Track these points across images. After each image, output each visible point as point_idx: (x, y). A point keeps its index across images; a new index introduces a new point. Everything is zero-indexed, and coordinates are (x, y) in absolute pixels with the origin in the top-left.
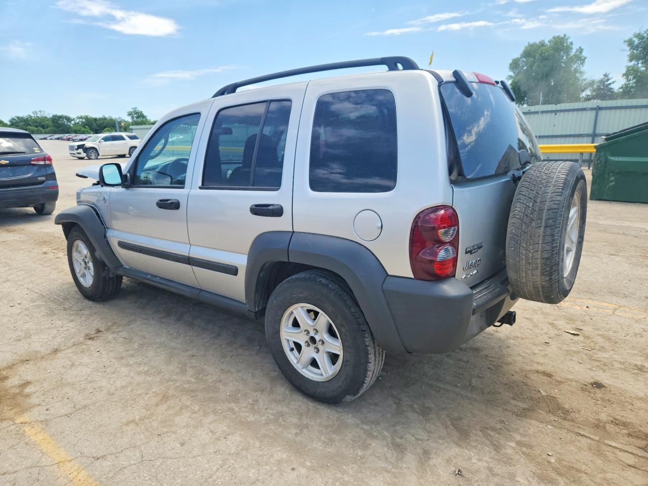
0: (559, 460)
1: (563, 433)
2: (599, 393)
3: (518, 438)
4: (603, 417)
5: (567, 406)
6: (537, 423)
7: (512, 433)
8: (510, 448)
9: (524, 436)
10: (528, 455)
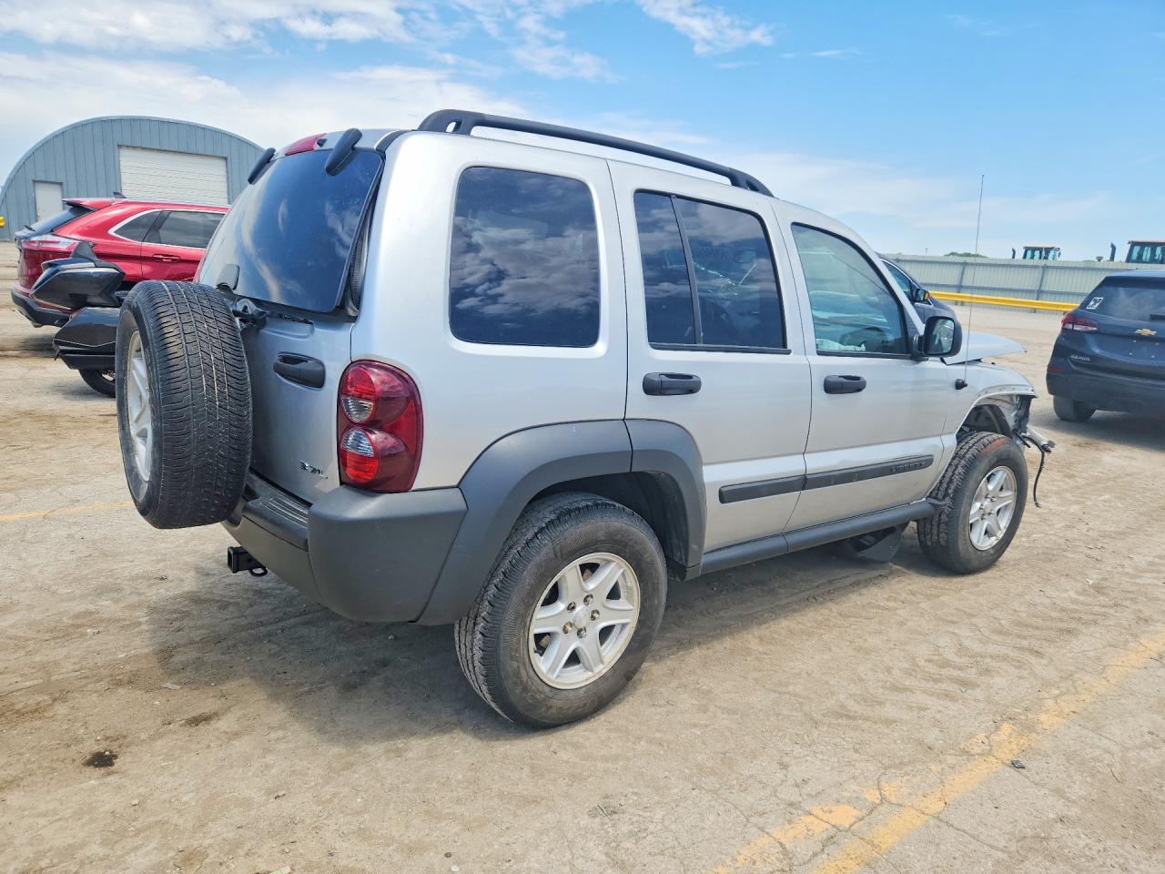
0: (83, 635)
1: (100, 660)
2: (91, 747)
3: (144, 627)
4: (61, 709)
5: (122, 691)
6: (140, 651)
7: (157, 626)
8: (141, 615)
9: (140, 633)
10: (118, 620)
